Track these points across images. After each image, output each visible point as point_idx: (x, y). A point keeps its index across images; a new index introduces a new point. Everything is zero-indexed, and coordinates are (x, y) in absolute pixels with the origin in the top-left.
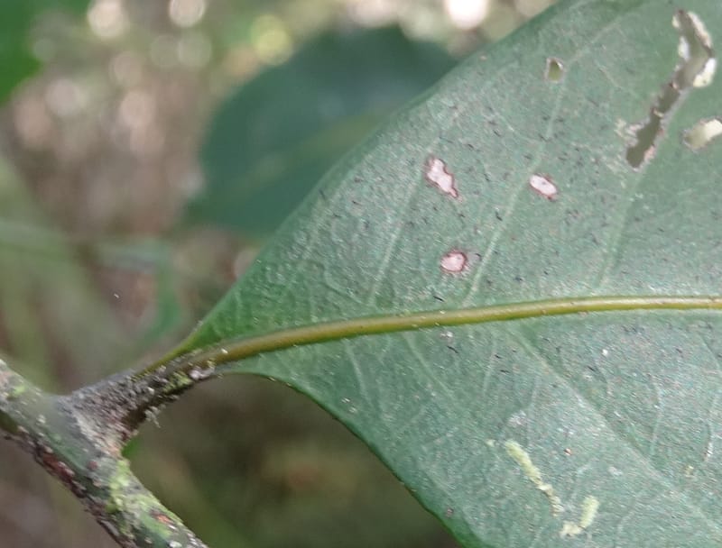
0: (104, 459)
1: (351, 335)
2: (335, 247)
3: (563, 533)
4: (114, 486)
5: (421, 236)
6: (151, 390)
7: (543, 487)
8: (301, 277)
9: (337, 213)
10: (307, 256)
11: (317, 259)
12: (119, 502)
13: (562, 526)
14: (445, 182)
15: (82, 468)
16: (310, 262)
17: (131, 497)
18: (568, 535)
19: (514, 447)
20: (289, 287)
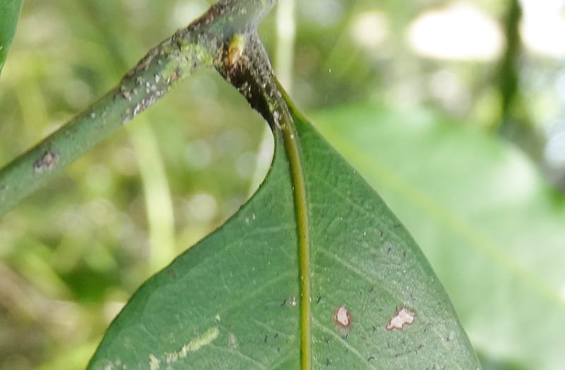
0: (215, 46)
1: (298, 229)
2: (361, 229)
3: (152, 357)
4: (198, 47)
5: (363, 296)
6: (264, 86)
7: (185, 350)
8: (341, 199)
9: (385, 235)
10: (356, 207)
11: (354, 213)
12: (187, 48)
13: (157, 357)
14: (397, 321)
15: (210, 31)
16: (351, 208)
17: (190, 58)
18: (150, 360)
19: (213, 334)
20: (335, 190)
